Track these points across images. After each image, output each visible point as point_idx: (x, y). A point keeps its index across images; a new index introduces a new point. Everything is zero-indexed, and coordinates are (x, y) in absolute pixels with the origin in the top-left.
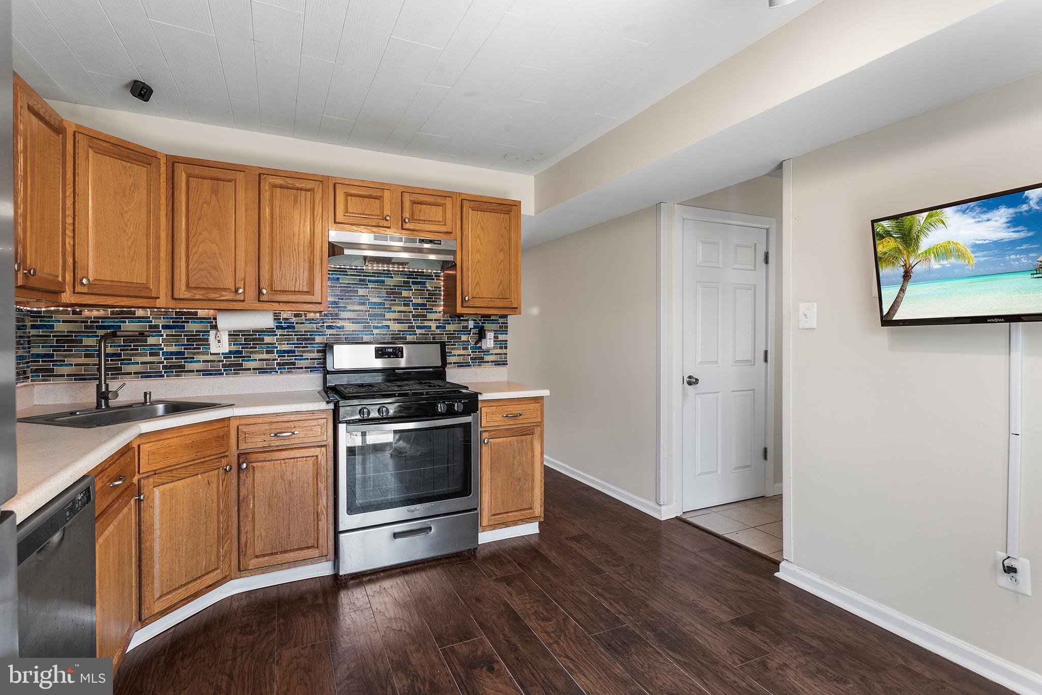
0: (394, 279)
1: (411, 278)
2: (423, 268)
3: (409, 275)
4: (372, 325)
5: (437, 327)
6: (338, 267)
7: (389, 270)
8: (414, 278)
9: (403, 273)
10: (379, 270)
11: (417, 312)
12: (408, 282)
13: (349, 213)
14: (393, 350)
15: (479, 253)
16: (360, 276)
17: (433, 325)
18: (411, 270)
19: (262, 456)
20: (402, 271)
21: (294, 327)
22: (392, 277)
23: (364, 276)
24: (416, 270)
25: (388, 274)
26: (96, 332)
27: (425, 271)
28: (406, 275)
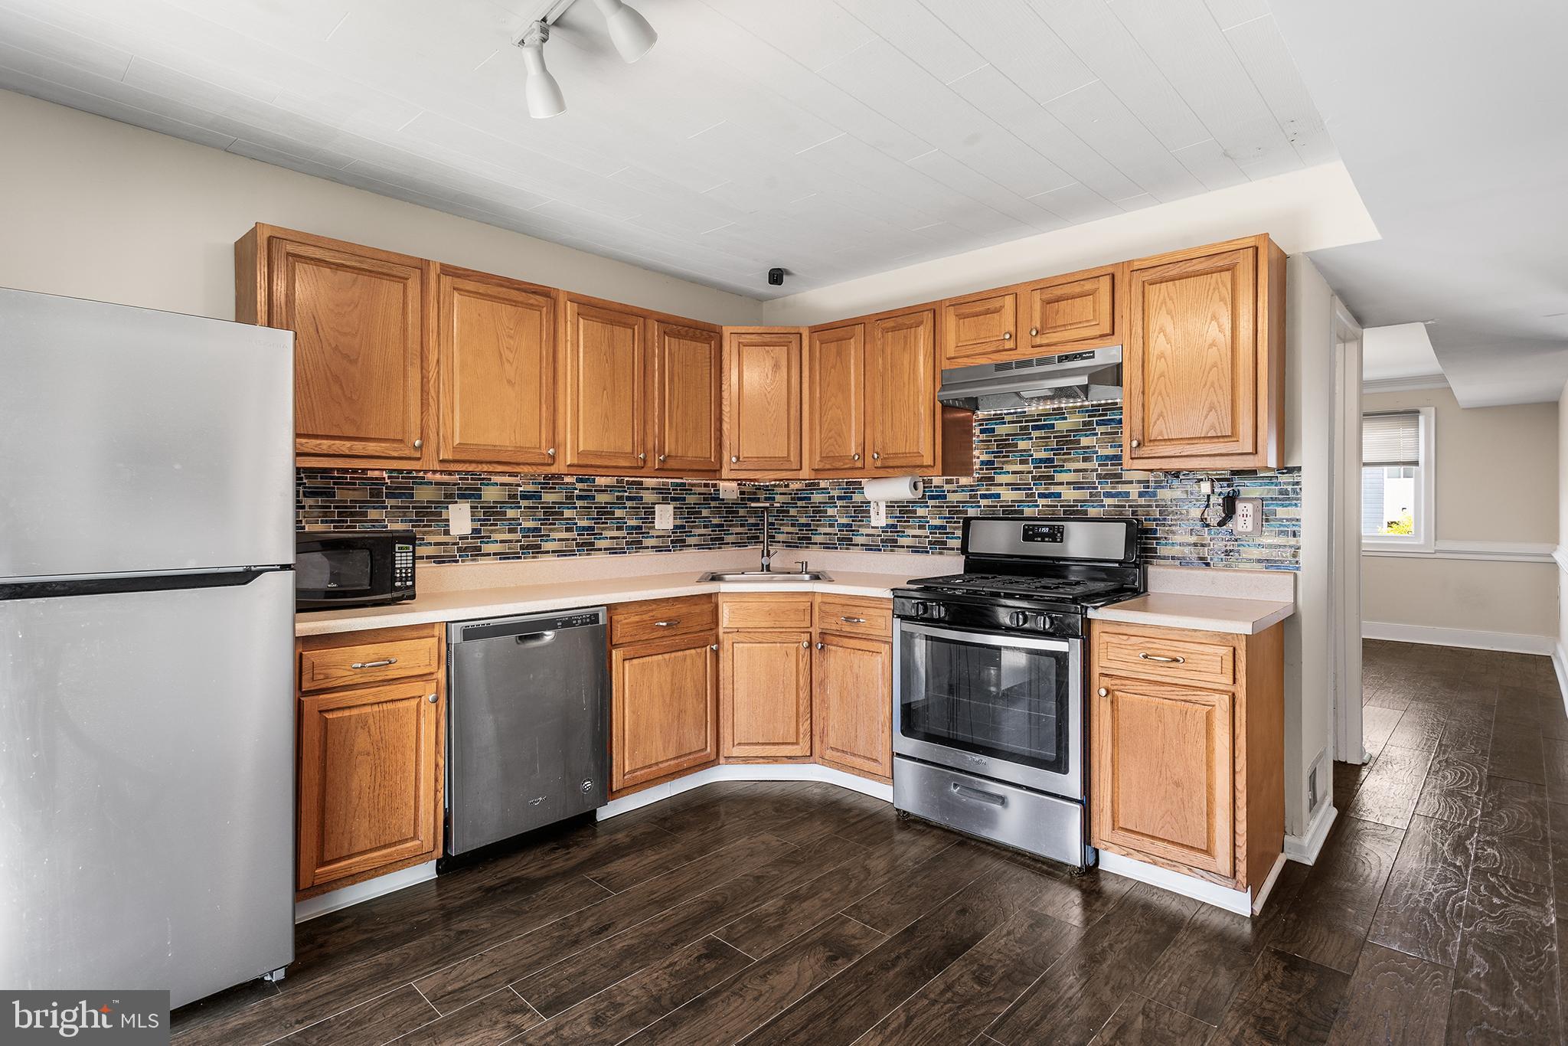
0: (1068, 420)
1: (1094, 416)
2: (1114, 396)
3: (1092, 411)
4: (1037, 492)
5: (1141, 495)
6: (993, 412)
7: (1060, 409)
8: (1100, 415)
9: (1082, 410)
10: (1046, 409)
11: (1104, 470)
12: (1090, 423)
13: (962, 342)
14: (1050, 529)
15: (1163, 359)
16: (1021, 422)
17: (1134, 490)
18: (1095, 403)
19: (836, 640)
20: (1081, 407)
21: (945, 497)
22: (1065, 418)
23: (1026, 421)
24: (1103, 402)
25: (1059, 413)
26: (796, 503)
27: (1118, 401)
28: (1087, 411)
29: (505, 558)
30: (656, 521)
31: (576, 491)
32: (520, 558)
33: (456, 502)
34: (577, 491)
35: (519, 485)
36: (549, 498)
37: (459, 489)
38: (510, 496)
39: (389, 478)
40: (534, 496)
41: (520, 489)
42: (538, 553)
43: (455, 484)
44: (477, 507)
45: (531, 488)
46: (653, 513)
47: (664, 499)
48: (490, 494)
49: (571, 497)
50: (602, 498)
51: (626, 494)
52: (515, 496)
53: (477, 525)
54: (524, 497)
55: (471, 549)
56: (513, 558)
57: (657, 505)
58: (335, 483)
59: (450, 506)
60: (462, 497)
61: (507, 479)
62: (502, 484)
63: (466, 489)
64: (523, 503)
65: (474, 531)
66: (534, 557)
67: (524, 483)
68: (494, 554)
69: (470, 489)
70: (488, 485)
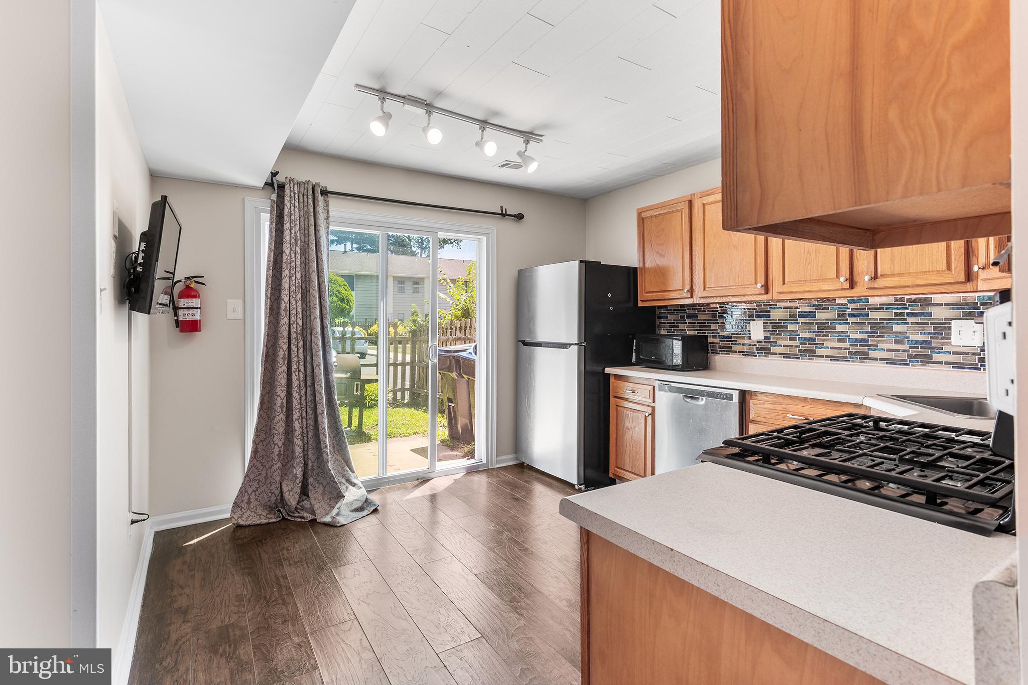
29: (787, 357)
30: (952, 337)
31: (848, 310)
32: (799, 358)
33: (755, 320)
34: (850, 310)
35: (797, 308)
36: (821, 316)
37: (756, 312)
38: (790, 316)
39: (720, 307)
40: (811, 315)
41: (798, 310)
42: (813, 356)
43: (754, 309)
44: (767, 323)
45: (807, 309)
46: (950, 329)
47: (965, 314)
48: (776, 315)
49: (843, 315)
50: (875, 315)
51: (907, 311)
52: (794, 315)
53: (768, 334)
54: (802, 315)
55: (764, 349)
56: (793, 358)
57: (953, 322)
58: (698, 311)
59: (751, 322)
60: (759, 317)
61: (788, 304)
62: (785, 308)
63: (761, 312)
64: (800, 320)
65: (765, 337)
66: (809, 359)
67: (801, 306)
68: (780, 354)
69: (763, 312)
70: (775, 308)
